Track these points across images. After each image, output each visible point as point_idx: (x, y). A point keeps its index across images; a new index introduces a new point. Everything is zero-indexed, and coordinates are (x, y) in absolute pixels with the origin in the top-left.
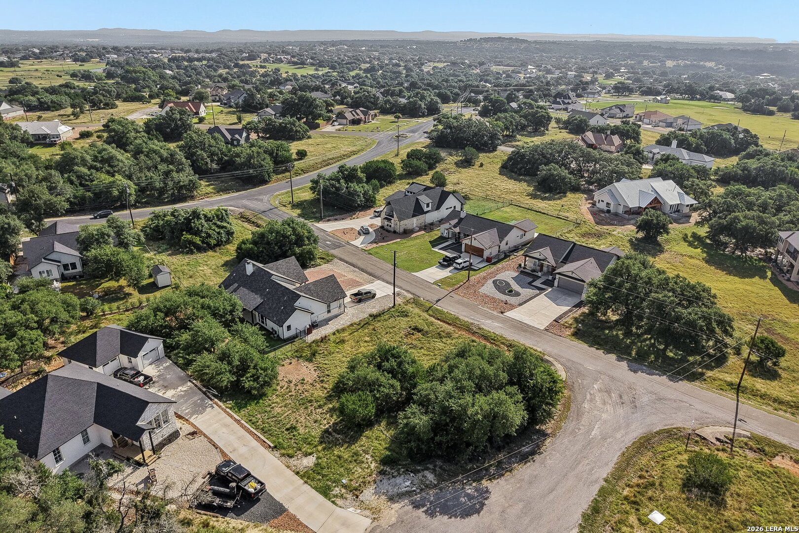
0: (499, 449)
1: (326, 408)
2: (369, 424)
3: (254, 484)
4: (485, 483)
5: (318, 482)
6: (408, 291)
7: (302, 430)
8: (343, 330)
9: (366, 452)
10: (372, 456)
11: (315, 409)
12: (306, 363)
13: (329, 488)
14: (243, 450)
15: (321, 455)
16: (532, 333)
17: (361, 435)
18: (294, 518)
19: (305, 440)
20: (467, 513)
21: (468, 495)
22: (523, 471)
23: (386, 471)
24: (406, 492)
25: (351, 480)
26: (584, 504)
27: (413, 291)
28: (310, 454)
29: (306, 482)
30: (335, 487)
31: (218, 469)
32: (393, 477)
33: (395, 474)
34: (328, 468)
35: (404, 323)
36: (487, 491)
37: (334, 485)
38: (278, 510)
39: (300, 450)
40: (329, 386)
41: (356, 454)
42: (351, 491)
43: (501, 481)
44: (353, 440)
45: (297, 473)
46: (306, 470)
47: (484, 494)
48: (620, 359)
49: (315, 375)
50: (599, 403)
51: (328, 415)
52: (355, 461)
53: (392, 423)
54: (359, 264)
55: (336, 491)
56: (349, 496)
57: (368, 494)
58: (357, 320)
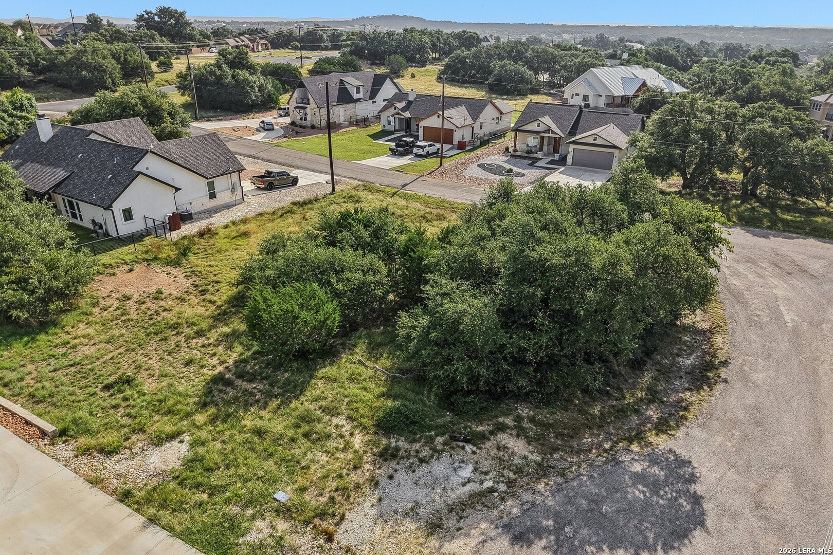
5: (196, 513)
6: (351, 178)
7: (149, 386)
8: (244, 221)
10: (350, 418)
11: (188, 338)
12: (167, 268)
13: (233, 526)
15: (203, 434)
17: (311, 377)
23: (397, 449)
24: (472, 495)
25: (303, 490)
28: (171, 437)
29: (152, 520)
30: (253, 517)
32: (422, 461)
33: (426, 452)
34: (227, 467)
37: (249, 512)
39: (142, 430)
42: (306, 523)
45: (125, 497)
46: (154, 482)
49: (187, 283)
51: (220, 348)
52: (306, 435)
56: (304, 539)
57: (361, 523)
58: (268, 210)
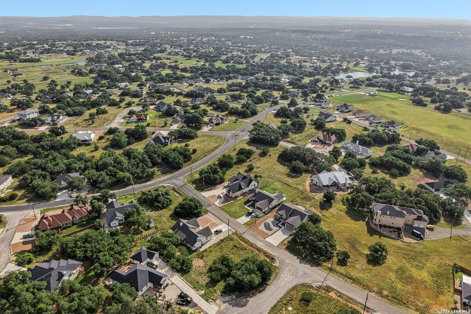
0: (254, 289)
1: (207, 276)
2: (219, 281)
3: (189, 298)
4: (248, 299)
5: (205, 298)
6: (234, 229)
7: (200, 283)
8: (211, 246)
9: (218, 290)
11: (204, 276)
12: (200, 260)
13: (208, 299)
14: (185, 289)
15: (206, 290)
16: (272, 248)
18: (200, 307)
19: (201, 286)
20: (242, 306)
21: (243, 302)
22: (259, 296)
23: (223, 295)
24: (228, 301)
25: (214, 298)
26: (272, 305)
27: (236, 228)
28: (203, 290)
29: (202, 298)
31: (180, 294)
32: (224, 297)
34: (208, 294)
35: (231, 243)
36: (248, 301)
38: (196, 305)
39: (200, 289)
40: (207, 268)
41: (215, 290)
42: (213, 300)
43: (252, 298)
44: (215, 286)
45: (200, 295)
46: (202, 294)
47: (247, 301)
48: (298, 258)
49: (203, 264)
50: (286, 275)
51: (207, 278)
52: (215, 292)
53: (225, 281)
54: (217, 214)
55: (210, 300)
56: (213, 302)
57: (218, 301)
58: (216, 242)
